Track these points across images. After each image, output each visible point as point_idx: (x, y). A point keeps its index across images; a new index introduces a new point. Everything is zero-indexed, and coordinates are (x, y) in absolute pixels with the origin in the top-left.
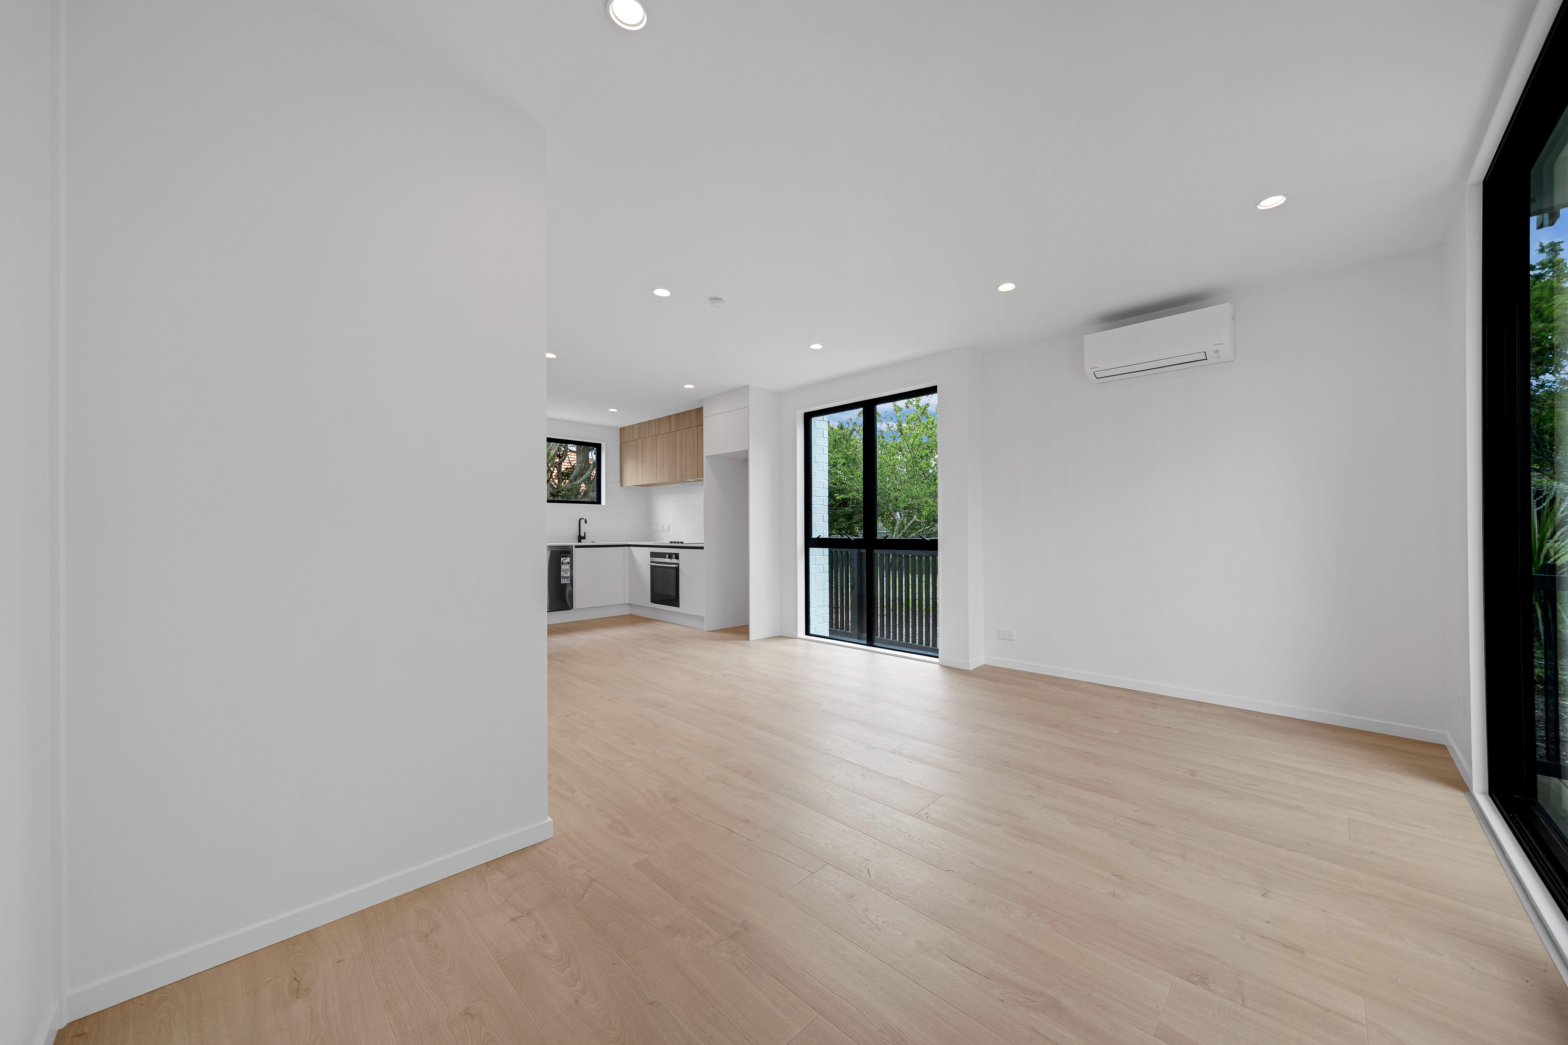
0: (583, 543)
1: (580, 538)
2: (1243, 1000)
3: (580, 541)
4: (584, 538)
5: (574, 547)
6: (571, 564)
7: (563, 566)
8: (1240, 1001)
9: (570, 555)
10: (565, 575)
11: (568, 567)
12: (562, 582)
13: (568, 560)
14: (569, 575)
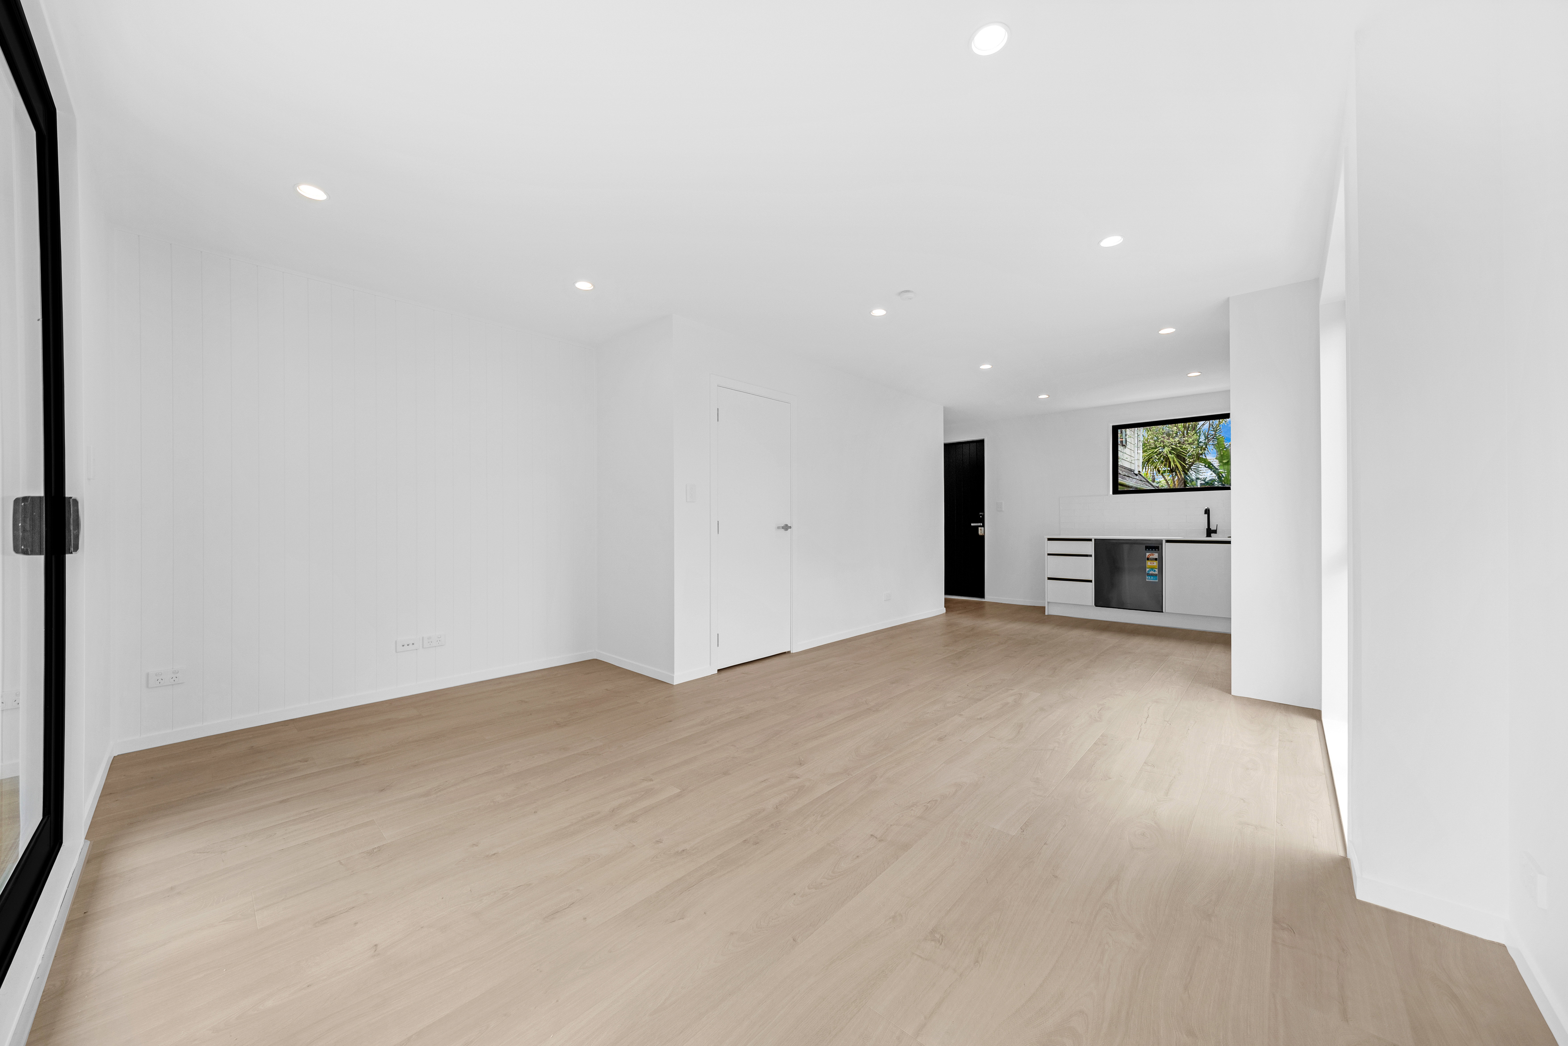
0: (1214, 537)
1: (1210, 532)
2: (341, 863)
3: (1209, 535)
4: (1215, 532)
5: (1164, 542)
6: (1160, 560)
7: (1149, 562)
8: (342, 862)
9: (1158, 550)
10: (1151, 572)
11: (1156, 563)
12: (1148, 579)
13: (1156, 555)
14: (1157, 573)
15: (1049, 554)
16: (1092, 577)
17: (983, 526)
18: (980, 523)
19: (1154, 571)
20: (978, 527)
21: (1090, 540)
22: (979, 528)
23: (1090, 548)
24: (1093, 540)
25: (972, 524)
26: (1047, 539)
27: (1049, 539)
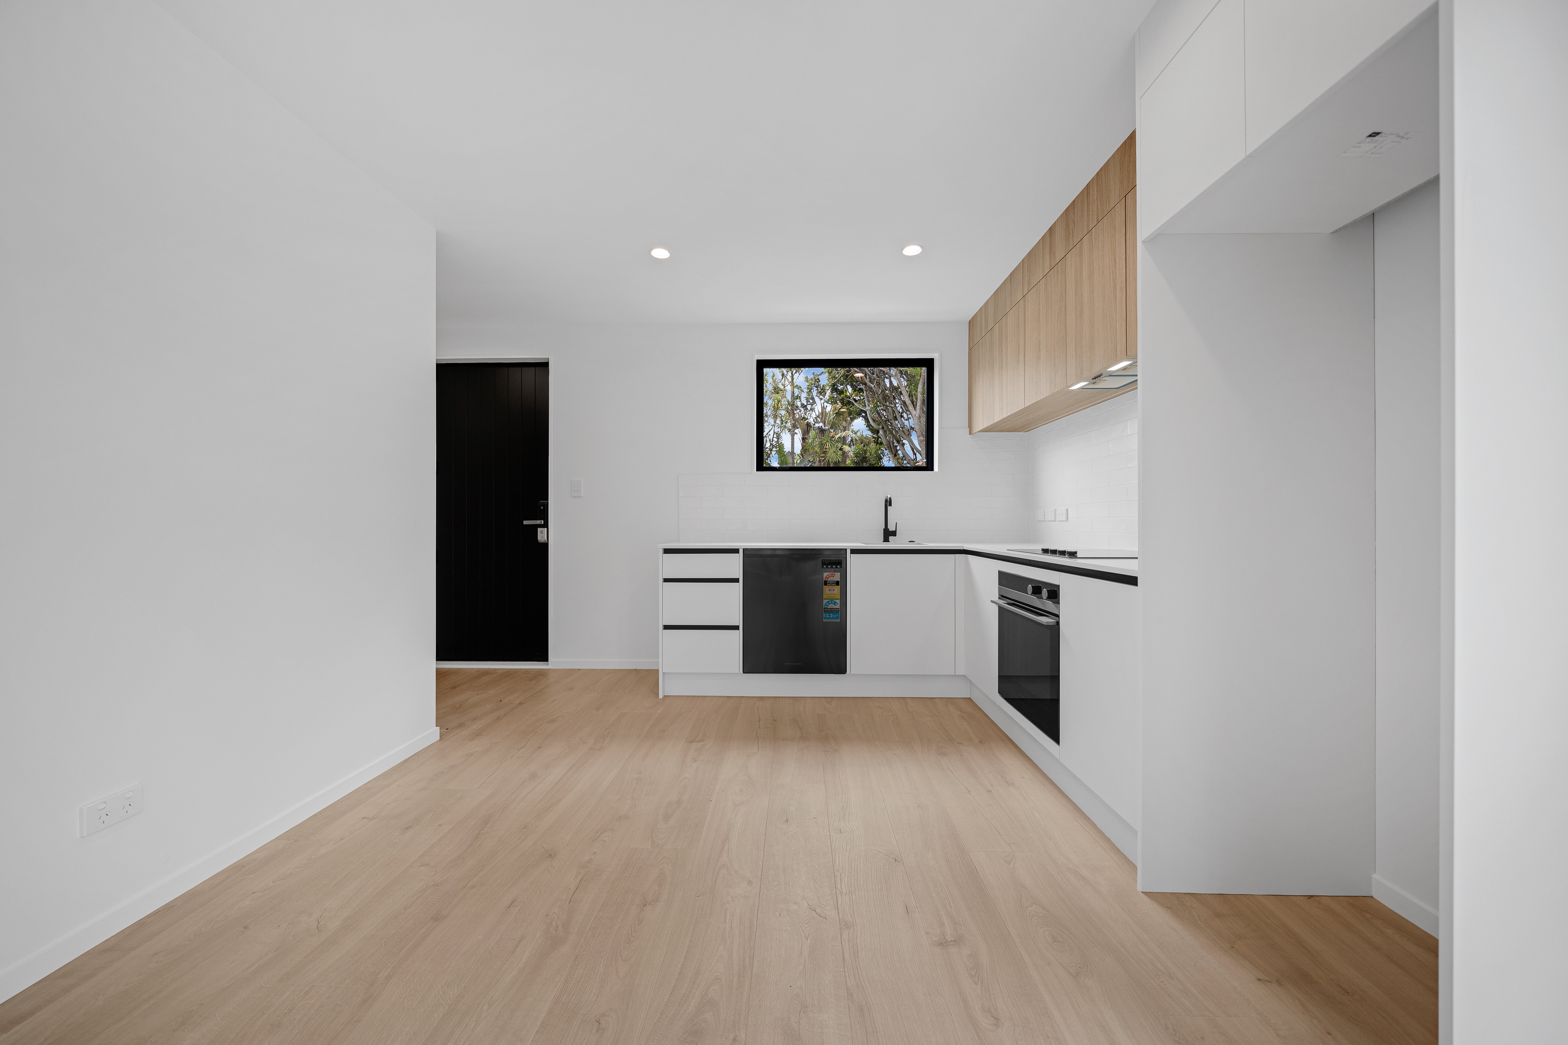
0: (893, 544)
1: (888, 534)
3: (886, 540)
4: (894, 533)
5: (849, 552)
6: (842, 584)
7: (827, 589)
9: (841, 567)
10: (831, 606)
11: (837, 589)
12: (825, 618)
13: (837, 577)
14: (838, 606)
15: (666, 580)
16: (737, 619)
17: (546, 525)
18: (540, 519)
19: (835, 603)
20: (537, 526)
21: (736, 551)
22: (539, 530)
23: (734, 566)
24: (741, 551)
25: (525, 522)
26: (661, 551)
27: (667, 551)
